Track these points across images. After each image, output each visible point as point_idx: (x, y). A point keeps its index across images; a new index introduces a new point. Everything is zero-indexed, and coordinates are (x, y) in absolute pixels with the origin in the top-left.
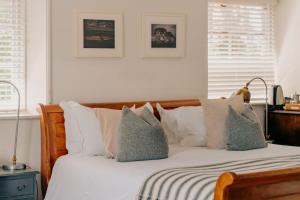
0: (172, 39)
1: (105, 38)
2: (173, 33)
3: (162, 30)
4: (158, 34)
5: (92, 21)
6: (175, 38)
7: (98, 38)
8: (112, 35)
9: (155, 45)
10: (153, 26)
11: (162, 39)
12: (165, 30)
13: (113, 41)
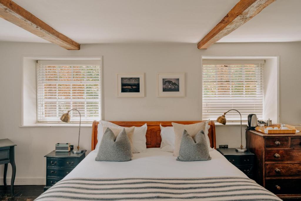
0: (176, 87)
1: (134, 87)
2: (177, 83)
3: (170, 82)
4: (167, 84)
5: (126, 78)
6: (178, 86)
7: (130, 87)
8: (138, 85)
9: (164, 90)
10: (163, 79)
11: (170, 87)
12: (171, 82)
13: (139, 88)
